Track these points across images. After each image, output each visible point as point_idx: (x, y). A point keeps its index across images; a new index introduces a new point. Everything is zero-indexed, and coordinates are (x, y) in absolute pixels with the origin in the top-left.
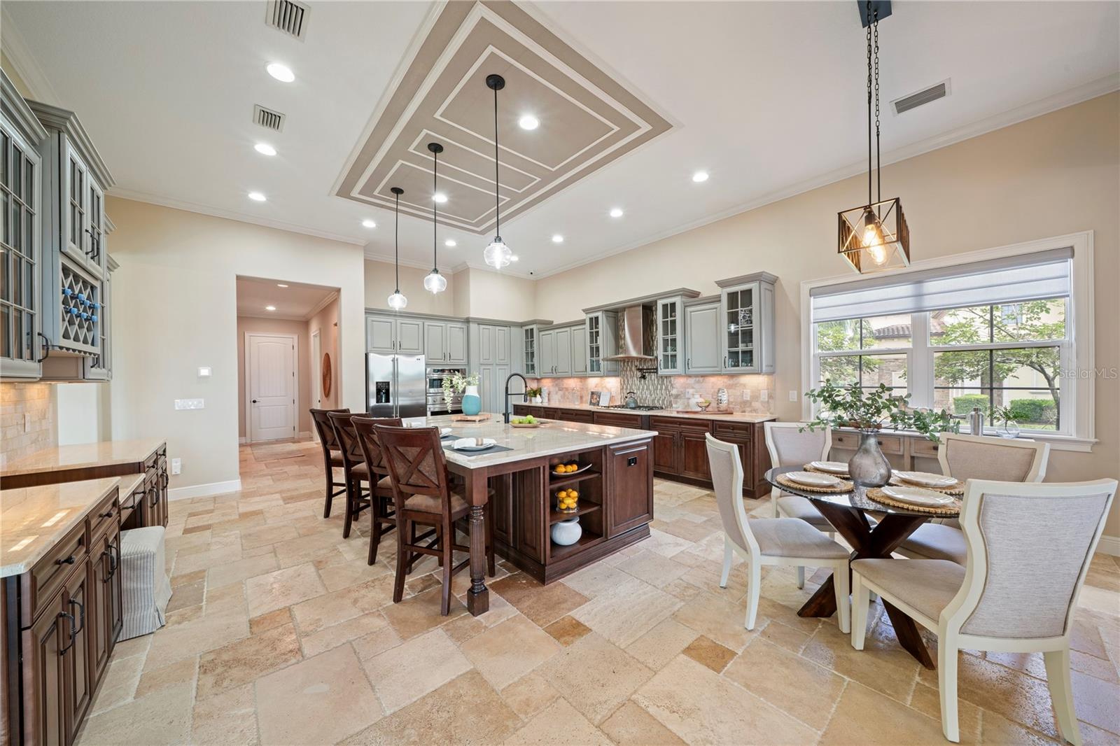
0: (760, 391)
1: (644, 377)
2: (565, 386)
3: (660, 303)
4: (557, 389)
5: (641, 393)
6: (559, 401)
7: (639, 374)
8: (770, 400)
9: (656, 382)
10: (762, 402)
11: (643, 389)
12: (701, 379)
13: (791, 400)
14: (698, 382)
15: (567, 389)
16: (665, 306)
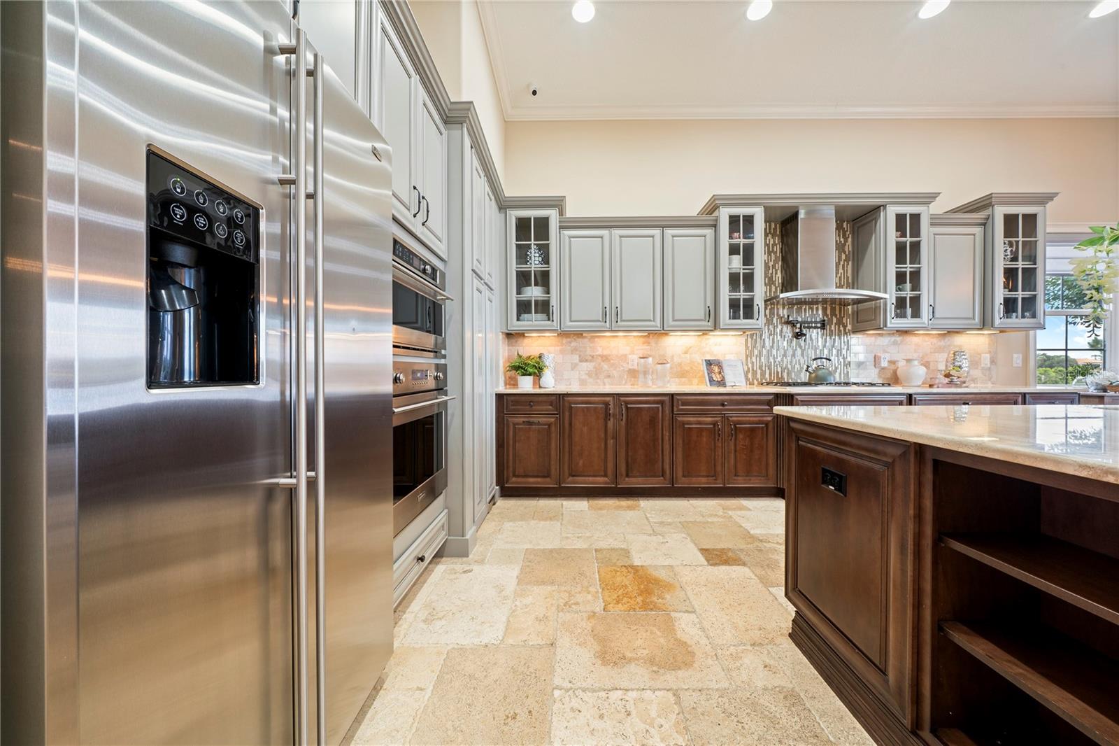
0: (980, 354)
1: (798, 335)
2: (600, 351)
3: (892, 212)
4: (576, 358)
5: (791, 362)
6: (583, 382)
7: (788, 331)
8: (992, 367)
9: (820, 343)
10: (983, 368)
11: (794, 355)
12: (898, 339)
13: (1015, 365)
14: (895, 343)
15: (605, 358)
16: (900, 219)
